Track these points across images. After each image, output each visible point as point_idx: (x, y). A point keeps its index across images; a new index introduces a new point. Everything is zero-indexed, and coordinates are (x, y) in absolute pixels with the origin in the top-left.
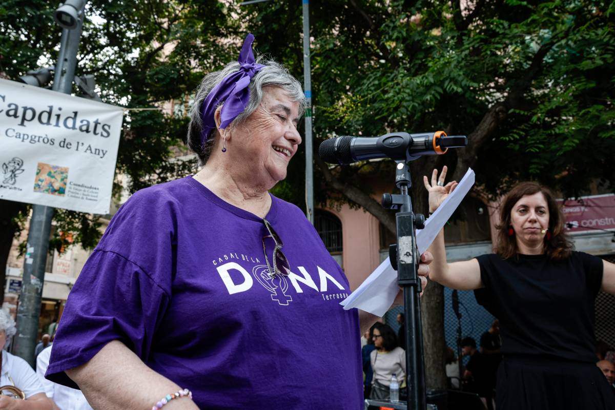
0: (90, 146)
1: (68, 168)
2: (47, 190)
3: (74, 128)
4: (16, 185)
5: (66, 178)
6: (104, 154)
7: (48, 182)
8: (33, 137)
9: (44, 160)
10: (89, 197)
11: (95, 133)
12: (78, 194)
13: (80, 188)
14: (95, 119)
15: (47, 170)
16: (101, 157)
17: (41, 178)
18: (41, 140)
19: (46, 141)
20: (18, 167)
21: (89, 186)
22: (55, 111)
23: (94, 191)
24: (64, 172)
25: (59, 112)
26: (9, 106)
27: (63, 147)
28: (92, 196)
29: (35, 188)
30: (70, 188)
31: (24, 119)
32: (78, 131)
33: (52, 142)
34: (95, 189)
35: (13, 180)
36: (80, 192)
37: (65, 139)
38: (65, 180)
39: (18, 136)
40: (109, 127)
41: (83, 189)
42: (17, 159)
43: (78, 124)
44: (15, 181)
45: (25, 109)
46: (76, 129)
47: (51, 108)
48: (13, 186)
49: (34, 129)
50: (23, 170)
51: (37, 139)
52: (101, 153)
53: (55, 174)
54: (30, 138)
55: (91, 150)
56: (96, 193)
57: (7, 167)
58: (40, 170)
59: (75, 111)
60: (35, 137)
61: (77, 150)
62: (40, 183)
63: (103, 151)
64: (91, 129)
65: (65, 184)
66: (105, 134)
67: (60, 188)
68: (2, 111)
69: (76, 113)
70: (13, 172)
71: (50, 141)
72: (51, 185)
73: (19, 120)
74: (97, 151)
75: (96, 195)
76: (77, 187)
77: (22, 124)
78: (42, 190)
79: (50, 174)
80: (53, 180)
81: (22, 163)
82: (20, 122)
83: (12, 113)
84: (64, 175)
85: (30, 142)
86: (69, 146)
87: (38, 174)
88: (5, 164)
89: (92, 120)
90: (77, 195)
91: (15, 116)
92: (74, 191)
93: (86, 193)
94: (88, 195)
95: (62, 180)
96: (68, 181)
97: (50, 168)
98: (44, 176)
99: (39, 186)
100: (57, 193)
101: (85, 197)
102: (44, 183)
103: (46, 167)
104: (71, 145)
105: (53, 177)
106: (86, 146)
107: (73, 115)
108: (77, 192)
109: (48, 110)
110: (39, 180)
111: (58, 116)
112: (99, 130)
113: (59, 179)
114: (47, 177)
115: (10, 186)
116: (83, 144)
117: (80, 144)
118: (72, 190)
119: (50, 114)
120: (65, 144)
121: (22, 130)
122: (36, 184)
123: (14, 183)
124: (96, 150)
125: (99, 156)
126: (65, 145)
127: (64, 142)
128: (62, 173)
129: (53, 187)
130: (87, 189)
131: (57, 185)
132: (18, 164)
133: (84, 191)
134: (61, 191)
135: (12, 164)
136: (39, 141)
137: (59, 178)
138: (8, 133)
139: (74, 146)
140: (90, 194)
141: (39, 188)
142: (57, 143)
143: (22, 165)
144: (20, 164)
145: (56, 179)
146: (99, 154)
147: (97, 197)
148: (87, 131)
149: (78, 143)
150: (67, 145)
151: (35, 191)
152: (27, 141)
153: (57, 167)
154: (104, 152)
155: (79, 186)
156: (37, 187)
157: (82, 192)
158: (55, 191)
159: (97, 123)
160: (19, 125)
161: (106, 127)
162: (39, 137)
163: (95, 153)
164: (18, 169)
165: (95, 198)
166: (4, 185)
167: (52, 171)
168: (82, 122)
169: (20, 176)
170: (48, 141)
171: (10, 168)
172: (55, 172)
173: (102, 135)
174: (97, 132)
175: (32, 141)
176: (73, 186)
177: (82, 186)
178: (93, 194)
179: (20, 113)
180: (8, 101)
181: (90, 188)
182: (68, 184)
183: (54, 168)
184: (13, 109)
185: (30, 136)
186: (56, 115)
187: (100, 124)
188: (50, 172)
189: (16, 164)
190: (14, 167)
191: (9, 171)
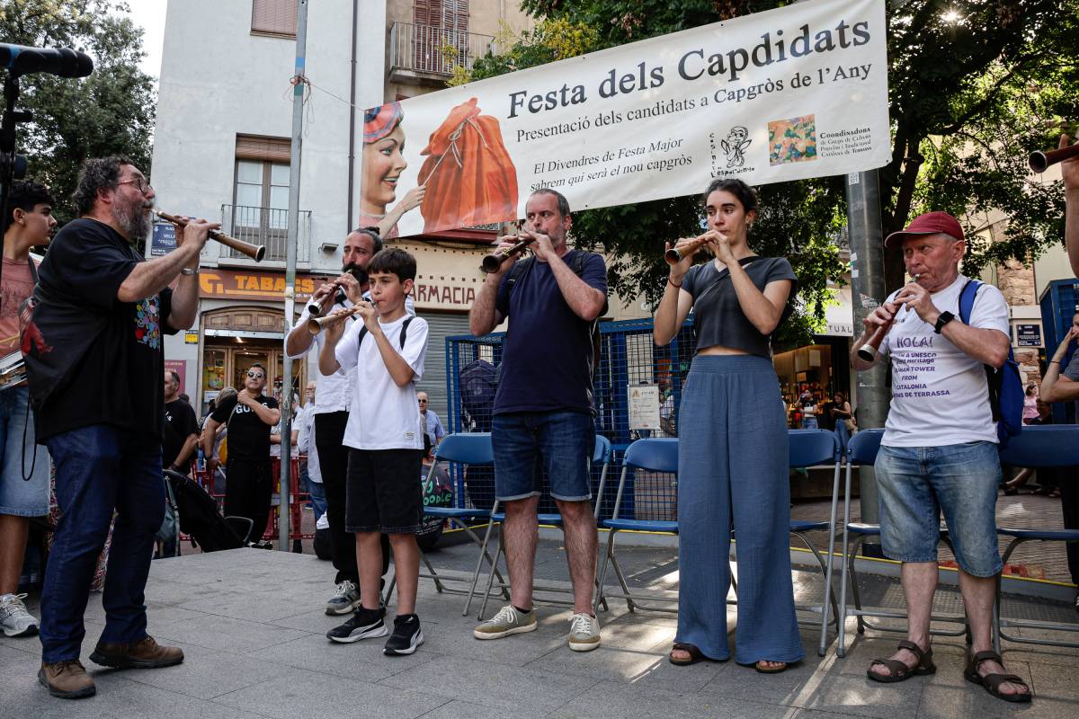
0: (840, 69)
1: (813, 115)
2: (788, 158)
3: (807, 51)
4: (745, 165)
5: (814, 130)
6: (867, 72)
7: (788, 146)
8: (751, 89)
9: (774, 116)
10: (858, 148)
11: (844, 45)
12: (837, 148)
13: (840, 138)
14: (837, 24)
15: (784, 129)
16: (863, 79)
17: (778, 143)
18: (763, 88)
19: (770, 87)
20: (742, 139)
21: (854, 130)
22: (774, 39)
23: (863, 134)
24: (807, 124)
25: (779, 39)
26: (710, 60)
27: (799, 86)
28: (861, 144)
29: (771, 161)
30: (824, 143)
31: (734, 70)
32: (815, 52)
33: (780, 85)
34: (865, 131)
36: (840, 145)
37: (798, 74)
38: (812, 133)
39: (731, 96)
41: (844, 138)
42: (736, 129)
43: (812, 46)
44: (742, 159)
45: (732, 55)
46: (811, 51)
47: (767, 37)
48: (741, 168)
49: (750, 77)
50: (750, 141)
51: (756, 91)
52: (862, 73)
53: (796, 131)
54: (747, 92)
55: (843, 73)
56: (866, 137)
57: (727, 145)
58: (773, 133)
59: (804, 25)
60: (754, 88)
61: (821, 82)
62: (777, 151)
63: (863, 67)
64: (835, 40)
65: (814, 140)
66: (860, 39)
67: (807, 148)
68: (703, 70)
69: (805, 29)
70: (737, 148)
71: (776, 86)
72: (793, 148)
73: (728, 74)
74: (855, 71)
75: (867, 140)
76: (835, 138)
77: (734, 77)
78: (781, 160)
79: (789, 134)
80: (794, 140)
81: (747, 131)
82: (730, 78)
83: (716, 68)
84: (810, 127)
85: (748, 98)
86: (807, 82)
87: (771, 139)
88: (723, 141)
89: (832, 27)
90: (837, 151)
91: (722, 70)
92: (831, 146)
93: (852, 143)
94: (856, 145)
95: (808, 135)
96: (817, 134)
97: (787, 124)
98: (781, 139)
99: (776, 155)
100: (803, 158)
101: (850, 150)
102: (781, 150)
103: (781, 126)
104: (809, 78)
105: (794, 136)
106: (834, 71)
107: (802, 33)
108: (836, 145)
109: (763, 41)
110: (776, 147)
111: (781, 44)
112: (849, 37)
113: (803, 136)
114: (785, 139)
115: (738, 168)
116: (828, 70)
117: (824, 72)
118: (827, 145)
119: (767, 46)
120: (800, 81)
121: (734, 86)
122: (771, 155)
123: (742, 163)
124: (851, 70)
125: (859, 78)
126: (801, 84)
127: (798, 79)
128: (805, 125)
129: (797, 150)
130: (850, 137)
131: (801, 147)
132: (741, 135)
133: (848, 140)
134: (810, 153)
135: (733, 138)
136: (760, 92)
137: (802, 134)
138: (719, 99)
139: (815, 78)
140: (858, 142)
141: (777, 158)
142: (787, 84)
143: (747, 134)
144: (744, 134)
145: (798, 137)
146: (858, 75)
147: (869, 142)
148: (830, 47)
149: (820, 71)
150: (803, 80)
151: (772, 165)
153: (797, 119)
154: (867, 68)
155: (837, 135)
156: (775, 157)
157: (844, 144)
158: (802, 154)
159: (842, 28)
160: (729, 81)
161: (861, 28)
162: (759, 86)
163: (852, 76)
164: (743, 142)
165: (867, 146)
166: (729, 170)
167: (792, 128)
168: (818, 37)
169: (749, 151)
170: (773, 87)
171: (733, 144)
172: (796, 127)
173: (856, 43)
174: (847, 42)
175: (751, 95)
176: (826, 140)
177: (842, 134)
178: (862, 141)
179: (726, 64)
180: (707, 55)
181: (857, 131)
182: (818, 137)
183: (792, 122)
184: (716, 63)
185: (746, 90)
186: (776, 45)
187: (848, 27)
188: (789, 131)
189: (738, 135)
190: (737, 141)
191: (731, 147)
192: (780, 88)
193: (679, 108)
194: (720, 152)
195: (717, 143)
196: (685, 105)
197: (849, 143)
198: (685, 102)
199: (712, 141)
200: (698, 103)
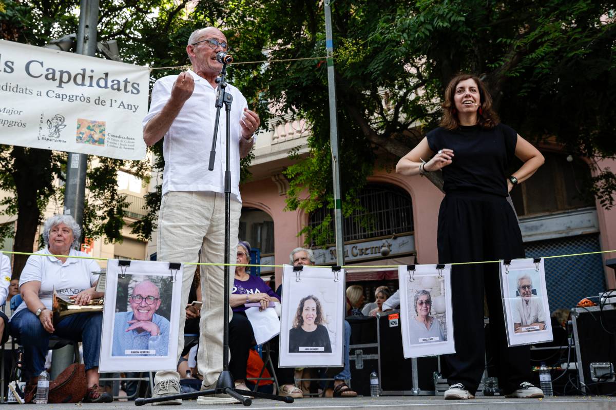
0: (122, 102)
1: (105, 122)
2: (88, 141)
3: (106, 87)
4: (60, 138)
5: (104, 130)
6: (136, 109)
7: (89, 134)
8: (71, 97)
9: (82, 116)
10: (126, 147)
11: (126, 91)
12: (116, 144)
13: (118, 139)
14: (124, 79)
15: (87, 125)
16: (134, 112)
17: (82, 131)
18: (78, 98)
19: (82, 99)
20: (60, 123)
22: (88, 73)
24: (101, 126)
25: (91, 74)
26: (48, 70)
27: (99, 104)
28: (129, 145)
29: (77, 140)
30: (109, 139)
31: (61, 81)
32: (110, 89)
33: (89, 100)
34: (131, 139)
35: (57, 133)
36: (117, 143)
37: (99, 97)
38: (103, 132)
39: (58, 96)
40: (138, 85)
41: (120, 139)
42: (58, 116)
43: (110, 84)
44: (59, 134)
45: (62, 72)
46: (108, 88)
47: (84, 70)
48: (58, 139)
49: (70, 89)
50: (65, 126)
51: (74, 98)
52: (133, 108)
53: (94, 128)
54: (68, 98)
55: (123, 105)
56: (132, 142)
57: (51, 123)
58: (80, 125)
59: (106, 72)
60: (73, 96)
61: (111, 106)
62: (81, 136)
63: (134, 106)
64: (122, 87)
65: (104, 135)
66: (135, 91)
67: (99, 139)
68: (42, 75)
69: (107, 74)
70: (56, 127)
71: (86, 100)
72: (91, 136)
73: (57, 82)
74: (130, 106)
75: (133, 144)
76: (115, 138)
77: (60, 86)
78: (84, 141)
79: (89, 128)
80: (92, 132)
81: (64, 119)
82: (58, 85)
83: (50, 76)
84: (102, 128)
85: (69, 101)
86: (103, 104)
87: (78, 128)
88: (49, 120)
89: (122, 79)
90: (115, 145)
91: (54, 79)
92: (113, 141)
93: (123, 143)
94: (126, 145)
95: (101, 132)
96: (106, 133)
97: (89, 123)
98: (84, 130)
99: (81, 138)
100: (97, 143)
101: (123, 146)
102: (84, 136)
103: (85, 122)
104: (105, 102)
105: (92, 130)
106: (119, 103)
107: (104, 76)
108: (115, 142)
109: (81, 72)
110: (80, 133)
111: (91, 77)
112: (129, 88)
113: (98, 132)
114: (87, 130)
115: (56, 139)
116: (116, 101)
117: (113, 102)
118: (110, 141)
119: (84, 76)
120: (99, 102)
121: (60, 91)
122: (77, 137)
123: (58, 137)
124: (128, 105)
125: (132, 111)
126: (100, 103)
127: (99, 100)
129: (93, 139)
130: (123, 140)
131: (96, 137)
132: (60, 120)
133: (122, 141)
134: (101, 142)
135: (55, 121)
136: (76, 100)
137: (98, 130)
138: (49, 94)
139: (108, 103)
142: (92, 101)
143: (64, 121)
144: (62, 120)
145: (95, 131)
146: (131, 109)
147: (133, 146)
148: (119, 89)
149: (111, 100)
150: (102, 102)
151: (77, 143)
152: (66, 100)
153: (95, 122)
154: (136, 107)
155: (116, 137)
156: (79, 139)
157: (119, 142)
158: (96, 141)
159: (126, 82)
160: (57, 87)
161: (135, 86)
162: (76, 96)
163: (128, 109)
164: (61, 125)
165: (133, 147)
166: (50, 138)
167: (91, 125)
168: (113, 81)
169: (63, 131)
170: (84, 100)
171: (54, 124)
172: (94, 126)
173: (132, 92)
174: (128, 90)
175: (71, 99)
176: (111, 137)
177: (119, 137)
178: (130, 144)
179: (57, 76)
180: (46, 67)
181: (127, 138)
182: (106, 135)
183: (92, 122)
184: (51, 73)
185: (68, 96)
186: (89, 77)
187: (129, 82)
188: (89, 126)
189: (59, 120)
190: (57, 122)
191: (53, 126)
192: (88, 101)
193: (21, 92)
194: (45, 127)
195: (45, 120)
196: (25, 91)
197: (122, 143)
198: (26, 89)
199: (42, 118)
200: (35, 93)
